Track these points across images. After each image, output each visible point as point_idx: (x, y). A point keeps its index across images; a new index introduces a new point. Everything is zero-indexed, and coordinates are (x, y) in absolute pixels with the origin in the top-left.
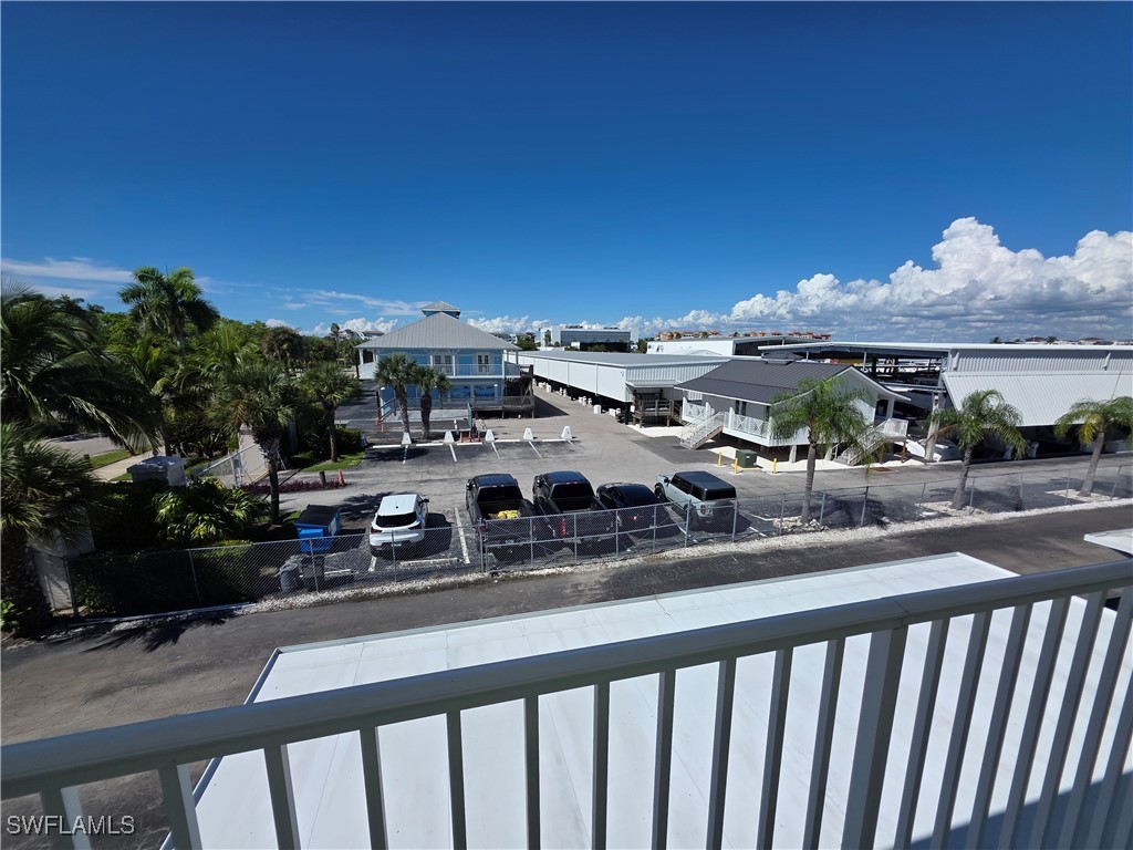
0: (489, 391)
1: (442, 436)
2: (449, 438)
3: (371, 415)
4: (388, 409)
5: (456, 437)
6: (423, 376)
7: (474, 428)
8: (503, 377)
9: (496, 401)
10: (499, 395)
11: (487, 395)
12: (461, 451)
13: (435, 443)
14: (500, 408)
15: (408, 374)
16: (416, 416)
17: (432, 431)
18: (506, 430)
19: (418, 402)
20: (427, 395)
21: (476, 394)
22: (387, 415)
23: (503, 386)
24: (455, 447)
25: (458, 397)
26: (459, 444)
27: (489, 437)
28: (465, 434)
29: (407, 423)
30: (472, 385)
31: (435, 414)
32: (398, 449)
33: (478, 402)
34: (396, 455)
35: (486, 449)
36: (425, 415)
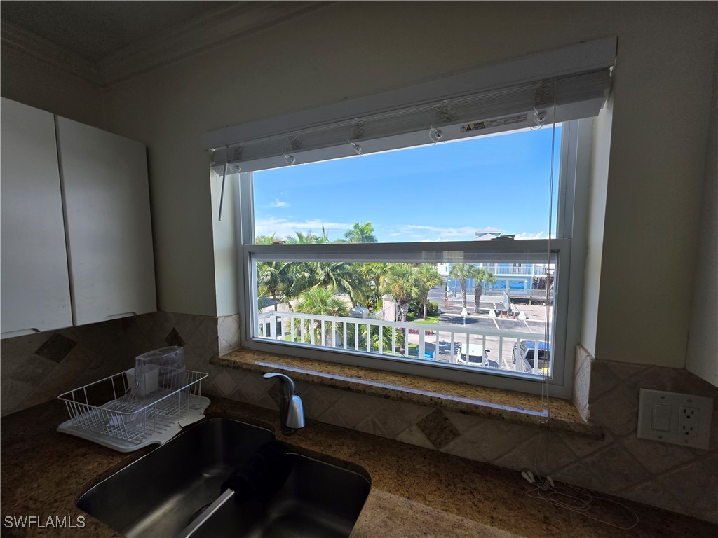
0: (520, 285)
1: (487, 312)
2: (492, 315)
3: (440, 295)
4: (451, 293)
5: (497, 314)
6: (479, 273)
7: (510, 310)
8: (532, 275)
9: (525, 292)
10: (528, 288)
11: (518, 288)
12: (502, 323)
13: (482, 316)
14: (528, 297)
15: (469, 272)
16: (471, 298)
17: (481, 308)
18: (534, 313)
19: (474, 290)
20: (479, 285)
21: (511, 287)
22: (450, 296)
23: (532, 282)
24: (496, 320)
25: (497, 287)
26: (499, 318)
27: (522, 317)
28: (505, 313)
29: (465, 302)
30: (508, 280)
31: (483, 298)
32: (459, 317)
33: (511, 292)
34: (459, 320)
35: (519, 324)
36: (477, 297)
